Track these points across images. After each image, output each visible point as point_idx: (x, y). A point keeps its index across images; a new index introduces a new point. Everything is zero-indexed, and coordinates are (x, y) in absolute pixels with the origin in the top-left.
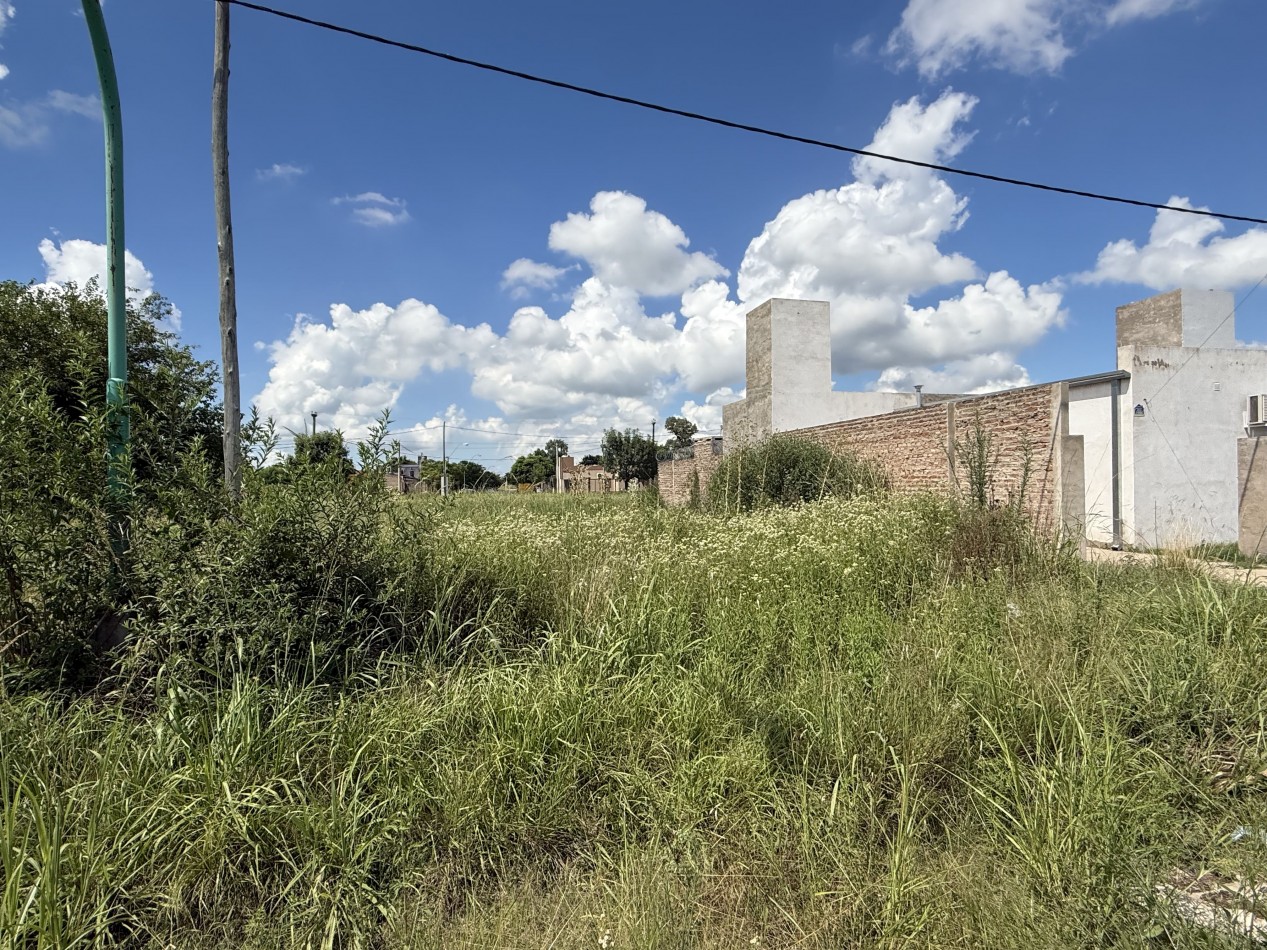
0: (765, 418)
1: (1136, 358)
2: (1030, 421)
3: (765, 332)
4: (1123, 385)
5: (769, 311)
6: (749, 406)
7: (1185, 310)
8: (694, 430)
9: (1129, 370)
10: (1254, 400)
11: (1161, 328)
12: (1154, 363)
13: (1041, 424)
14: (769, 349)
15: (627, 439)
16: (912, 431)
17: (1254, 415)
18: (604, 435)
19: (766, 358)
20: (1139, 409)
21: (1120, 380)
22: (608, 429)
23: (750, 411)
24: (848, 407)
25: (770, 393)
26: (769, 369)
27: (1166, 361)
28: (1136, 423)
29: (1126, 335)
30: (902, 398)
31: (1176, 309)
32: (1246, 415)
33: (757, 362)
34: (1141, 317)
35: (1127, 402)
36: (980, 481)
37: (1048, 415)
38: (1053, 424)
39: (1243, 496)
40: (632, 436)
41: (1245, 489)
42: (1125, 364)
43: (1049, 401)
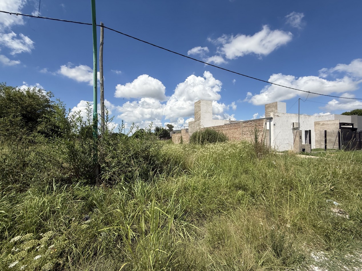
0: (199, 125)
1: (274, 115)
2: (259, 126)
3: (199, 107)
4: (272, 120)
5: (200, 102)
6: (195, 122)
7: (278, 106)
8: (173, 127)
9: (273, 117)
10: (293, 123)
11: (274, 109)
12: (277, 116)
13: (261, 127)
14: (200, 110)
15: (160, 129)
16: (233, 128)
17: (293, 126)
18: (155, 128)
19: (199, 112)
20: (274, 125)
21: (271, 119)
22: (156, 126)
23: (195, 123)
24: (216, 123)
25: (200, 120)
26: (200, 114)
27: (279, 115)
28: (274, 127)
29: (267, 110)
30: (226, 121)
31: (276, 105)
32: (292, 126)
33: (197, 113)
34: (270, 107)
35: (272, 123)
36: (256, 138)
37: (263, 125)
38: (264, 127)
39: (294, 141)
40: (161, 128)
41: (295, 140)
42: (272, 116)
43: (263, 123)
